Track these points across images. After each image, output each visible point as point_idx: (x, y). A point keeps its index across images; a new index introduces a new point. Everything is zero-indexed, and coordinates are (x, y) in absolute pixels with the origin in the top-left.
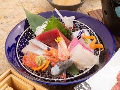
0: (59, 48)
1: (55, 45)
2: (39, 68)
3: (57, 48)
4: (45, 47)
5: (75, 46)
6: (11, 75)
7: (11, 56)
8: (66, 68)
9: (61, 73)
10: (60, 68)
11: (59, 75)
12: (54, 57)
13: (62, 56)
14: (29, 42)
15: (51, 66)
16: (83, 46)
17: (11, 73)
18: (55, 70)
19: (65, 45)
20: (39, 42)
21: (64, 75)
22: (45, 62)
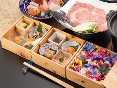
0: (44, 5)
1: (42, 4)
2: (36, 14)
3: (43, 5)
4: (37, 5)
5: (51, 3)
6: (23, 18)
7: (22, 8)
8: (48, 13)
9: (45, 15)
10: (45, 13)
11: (44, 17)
12: (42, 9)
13: (45, 8)
14: (30, 4)
15: (40, 13)
16: (55, 3)
17: (23, 17)
18: (43, 14)
19: (46, 3)
20: (35, 3)
21: (47, 16)
22: (38, 11)
